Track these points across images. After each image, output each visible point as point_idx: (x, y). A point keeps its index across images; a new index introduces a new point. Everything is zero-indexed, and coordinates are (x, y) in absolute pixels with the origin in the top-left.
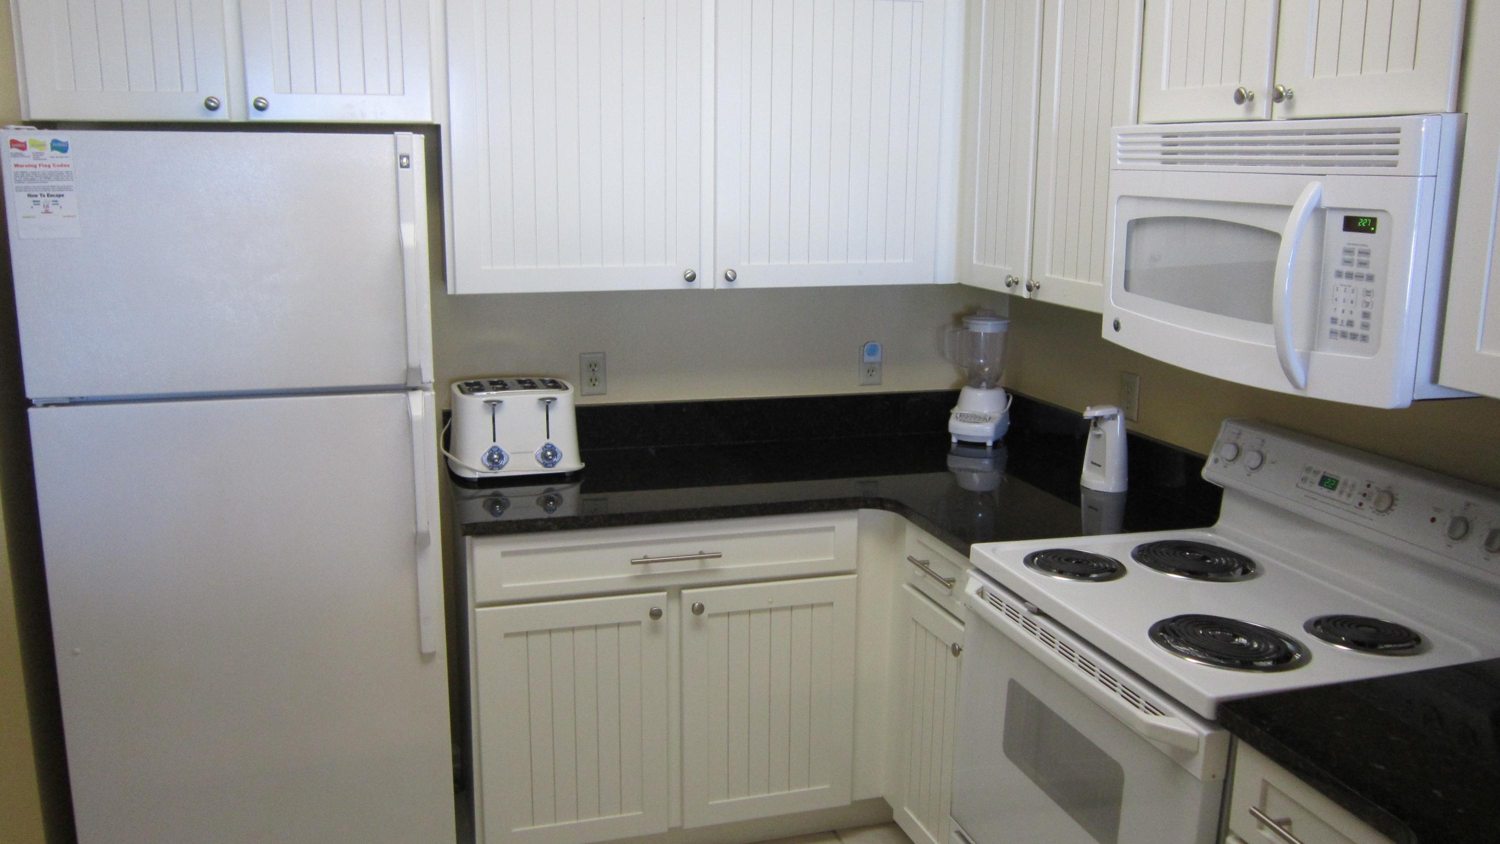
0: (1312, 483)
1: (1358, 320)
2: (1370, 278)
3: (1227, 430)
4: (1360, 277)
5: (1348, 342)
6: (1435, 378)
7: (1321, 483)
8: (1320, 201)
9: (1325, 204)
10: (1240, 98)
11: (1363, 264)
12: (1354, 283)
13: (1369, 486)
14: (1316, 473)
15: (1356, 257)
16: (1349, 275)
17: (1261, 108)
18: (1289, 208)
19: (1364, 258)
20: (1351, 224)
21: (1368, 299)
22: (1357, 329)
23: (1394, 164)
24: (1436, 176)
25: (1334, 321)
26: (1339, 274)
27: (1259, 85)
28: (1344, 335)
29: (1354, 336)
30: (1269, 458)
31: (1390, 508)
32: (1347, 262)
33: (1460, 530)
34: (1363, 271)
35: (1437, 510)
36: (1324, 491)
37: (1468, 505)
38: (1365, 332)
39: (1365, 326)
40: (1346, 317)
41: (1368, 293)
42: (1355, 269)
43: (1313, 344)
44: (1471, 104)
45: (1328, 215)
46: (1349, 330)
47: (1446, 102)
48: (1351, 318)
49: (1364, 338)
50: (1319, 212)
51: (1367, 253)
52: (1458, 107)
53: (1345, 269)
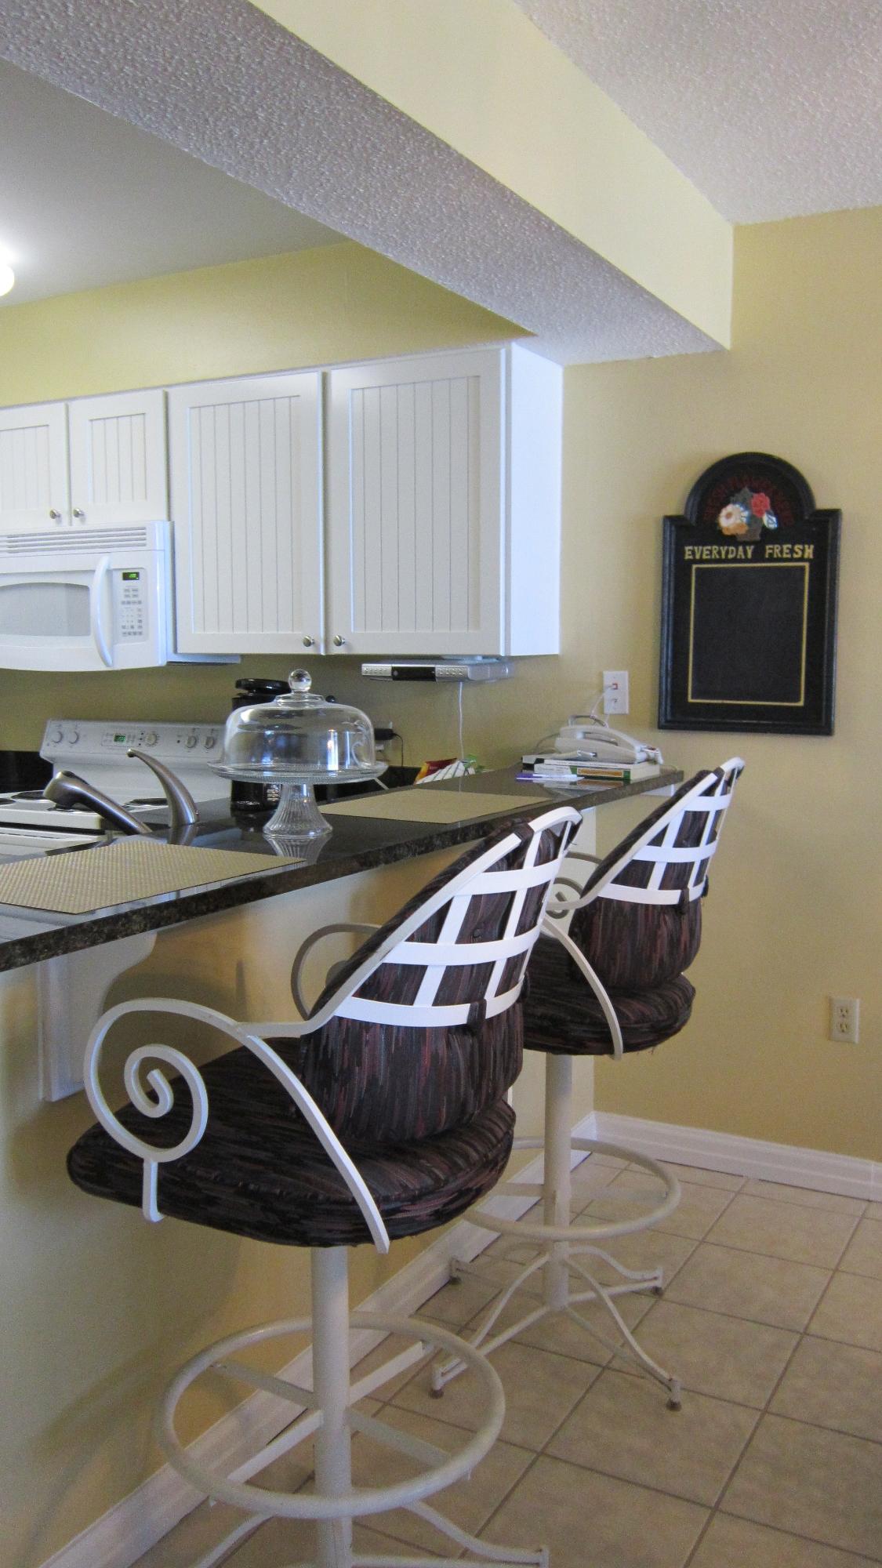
0: (111, 741)
1: (136, 624)
2: (140, 602)
3: (52, 727)
4: (134, 603)
5: (132, 637)
6: (175, 651)
7: (116, 740)
8: (109, 567)
9: (112, 567)
10: (54, 515)
11: (135, 596)
12: (131, 606)
13: (142, 734)
14: (112, 735)
15: (131, 593)
16: (129, 603)
17: (65, 519)
18: (94, 571)
19: (135, 593)
20: (126, 577)
21: (140, 613)
22: (136, 629)
23: (144, 545)
24: (164, 550)
25: (124, 627)
26: (123, 603)
27: (62, 508)
28: (129, 634)
29: (135, 633)
30: (81, 736)
31: (156, 742)
32: (127, 596)
33: (192, 743)
34: (135, 599)
35: (179, 736)
36: (118, 743)
37: (194, 729)
38: (140, 630)
39: (140, 627)
40: (130, 624)
41: (139, 610)
42: (132, 599)
43: (114, 641)
44: (175, 517)
45: (115, 573)
46: (132, 630)
47: (164, 516)
48: (132, 624)
49: (140, 633)
50: (109, 572)
51: (136, 590)
52: (169, 518)
53: (126, 600)
